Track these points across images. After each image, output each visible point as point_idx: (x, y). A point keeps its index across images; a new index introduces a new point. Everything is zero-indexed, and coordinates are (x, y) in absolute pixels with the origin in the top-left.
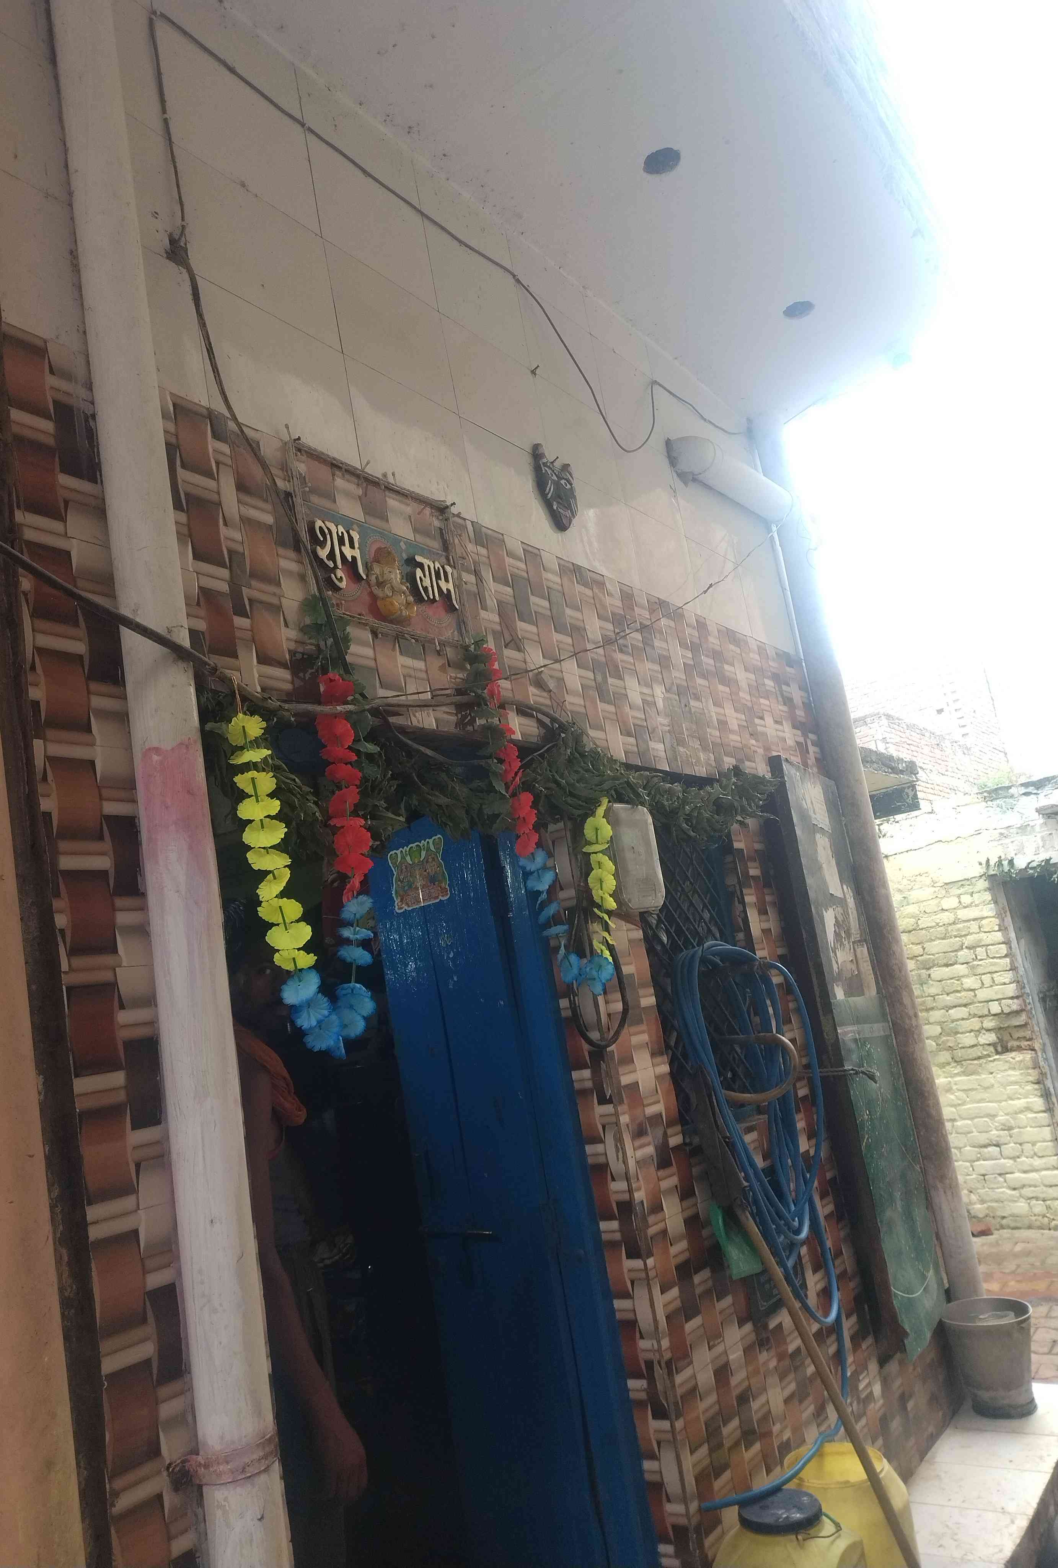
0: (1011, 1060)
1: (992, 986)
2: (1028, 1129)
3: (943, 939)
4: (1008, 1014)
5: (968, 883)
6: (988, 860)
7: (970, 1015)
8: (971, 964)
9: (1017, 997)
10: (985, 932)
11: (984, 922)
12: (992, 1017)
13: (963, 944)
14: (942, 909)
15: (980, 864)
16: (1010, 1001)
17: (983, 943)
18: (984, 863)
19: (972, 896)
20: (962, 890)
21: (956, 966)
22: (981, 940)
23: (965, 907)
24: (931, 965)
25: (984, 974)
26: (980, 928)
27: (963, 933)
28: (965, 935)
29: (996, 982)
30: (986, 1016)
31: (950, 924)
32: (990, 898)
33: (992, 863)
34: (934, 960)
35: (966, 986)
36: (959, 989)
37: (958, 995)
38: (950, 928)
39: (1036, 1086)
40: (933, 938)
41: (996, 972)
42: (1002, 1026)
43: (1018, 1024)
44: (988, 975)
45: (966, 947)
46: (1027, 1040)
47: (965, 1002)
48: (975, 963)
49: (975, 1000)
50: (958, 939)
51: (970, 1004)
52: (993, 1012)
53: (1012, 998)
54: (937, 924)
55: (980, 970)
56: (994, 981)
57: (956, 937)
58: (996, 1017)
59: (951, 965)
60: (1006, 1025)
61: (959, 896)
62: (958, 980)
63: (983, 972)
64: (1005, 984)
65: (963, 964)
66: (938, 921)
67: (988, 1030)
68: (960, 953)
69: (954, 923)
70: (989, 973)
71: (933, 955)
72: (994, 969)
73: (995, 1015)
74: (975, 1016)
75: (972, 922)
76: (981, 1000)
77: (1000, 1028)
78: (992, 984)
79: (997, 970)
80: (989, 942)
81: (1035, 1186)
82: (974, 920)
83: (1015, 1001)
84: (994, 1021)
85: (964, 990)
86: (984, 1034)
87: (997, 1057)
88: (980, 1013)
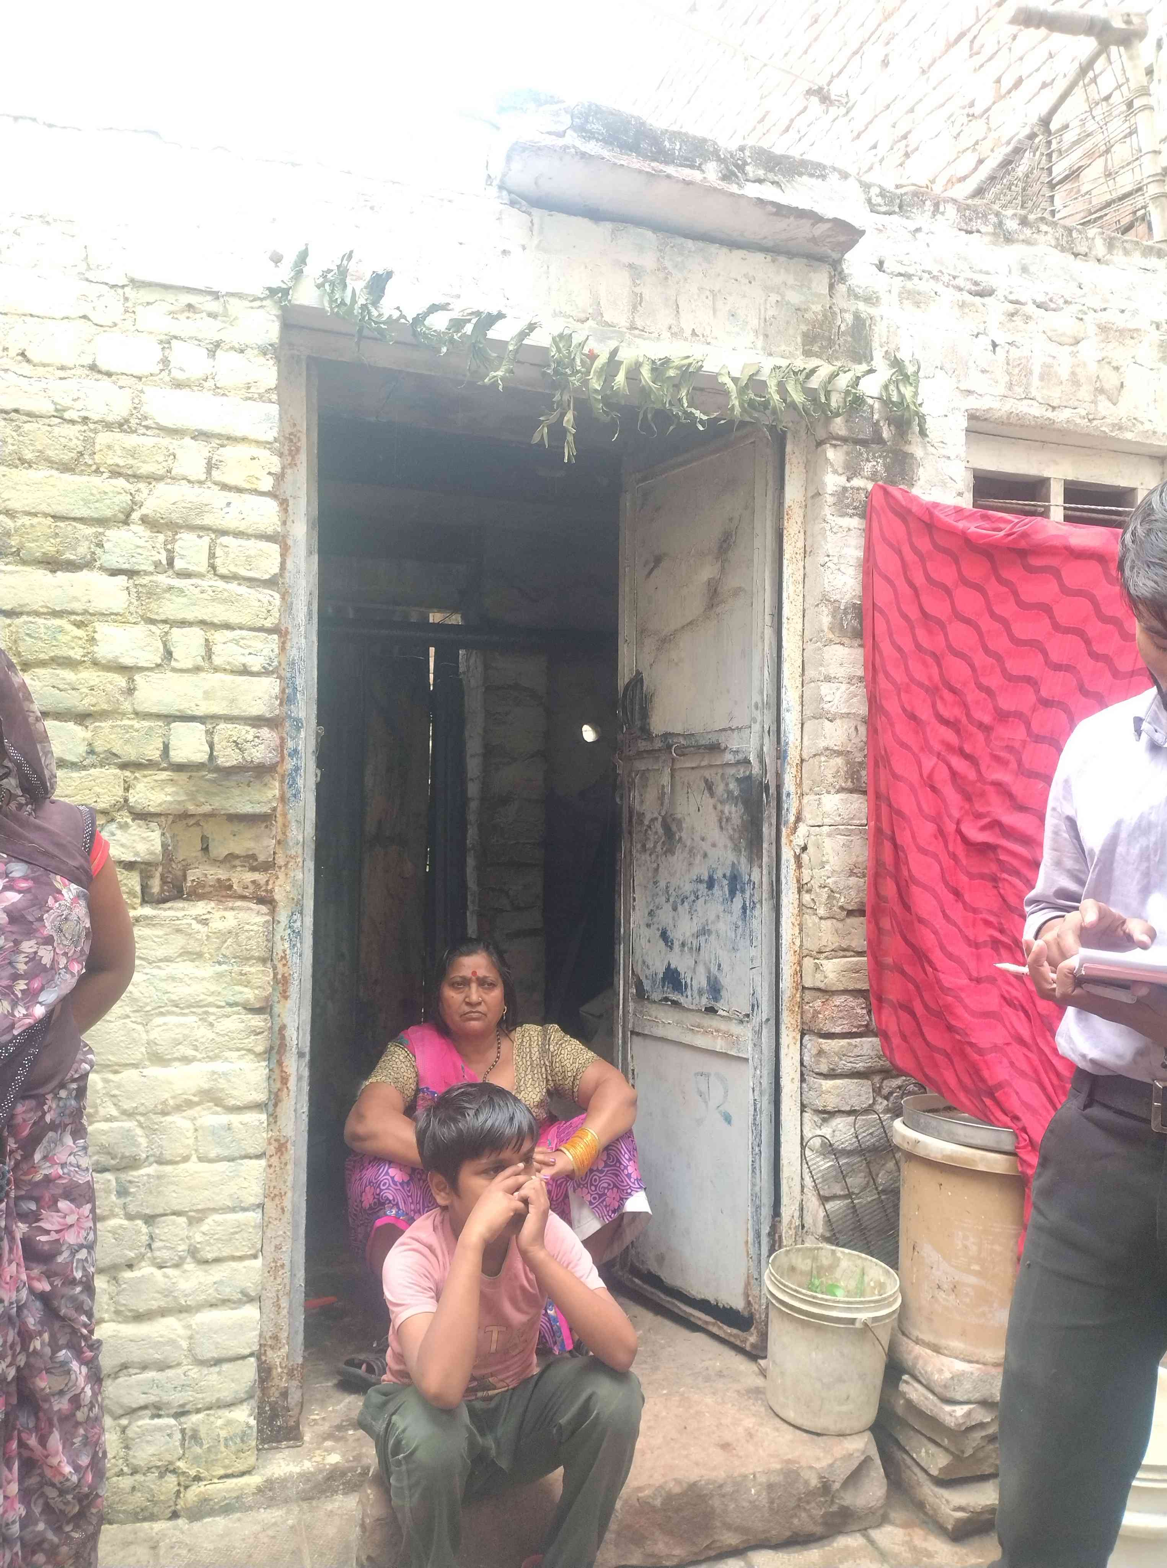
0: (196, 926)
1: (197, 669)
2: (193, 1165)
3: (66, 468)
4: (229, 772)
5: (214, 306)
6: (303, 258)
7: (92, 752)
8: (145, 580)
9: (272, 723)
10: (225, 487)
11: (230, 453)
12: (164, 775)
13: (135, 504)
14: (93, 368)
15: (277, 259)
16: (247, 732)
17: (208, 520)
18: (290, 259)
19: (212, 353)
20: (185, 326)
21: (84, 575)
22: (201, 509)
23: (178, 385)
25: (183, 623)
26: (210, 466)
27: (145, 469)
28: (152, 479)
29: (217, 661)
30: (151, 765)
31: (109, 426)
32: (272, 381)
33: (313, 270)
35: (104, 651)
36: (76, 654)
37: (67, 675)
38: (103, 438)
39: (257, 1021)
40: (28, 456)
41: (228, 626)
42: (191, 808)
43: (243, 809)
44: (196, 631)
45: (144, 520)
46: (253, 869)
47: (85, 704)
48: (163, 580)
49: (126, 706)
50: (121, 482)
51: (103, 715)
52: (178, 755)
53: (257, 721)
54: (59, 414)
55: (171, 608)
56: (209, 654)
57: (116, 473)
58: (183, 777)
59: (72, 566)
60: (207, 808)
61: (166, 343)
62: (79, 625)
63: (180, 616)
64: (245, 671)
65: (114, 573)
66: (67, 402)
67: (142, 816)
68: (115, 536)
69: (122, 426)
70: (202, 623)
72: (219, 613)
73: (179, 768)
74: (110, 758)
75: (187, 440)
76: (145, 708)
77: (184, 816)
78: (200, 661)
79: (234, 619)
80: (231, 522)
81: (162, 1366)
82: (201, 435)
83: (265, 732)
84: (170, 789)
85: (95, 663)
86: (124, 827)
87: (147, 911)
88: (130, 753)
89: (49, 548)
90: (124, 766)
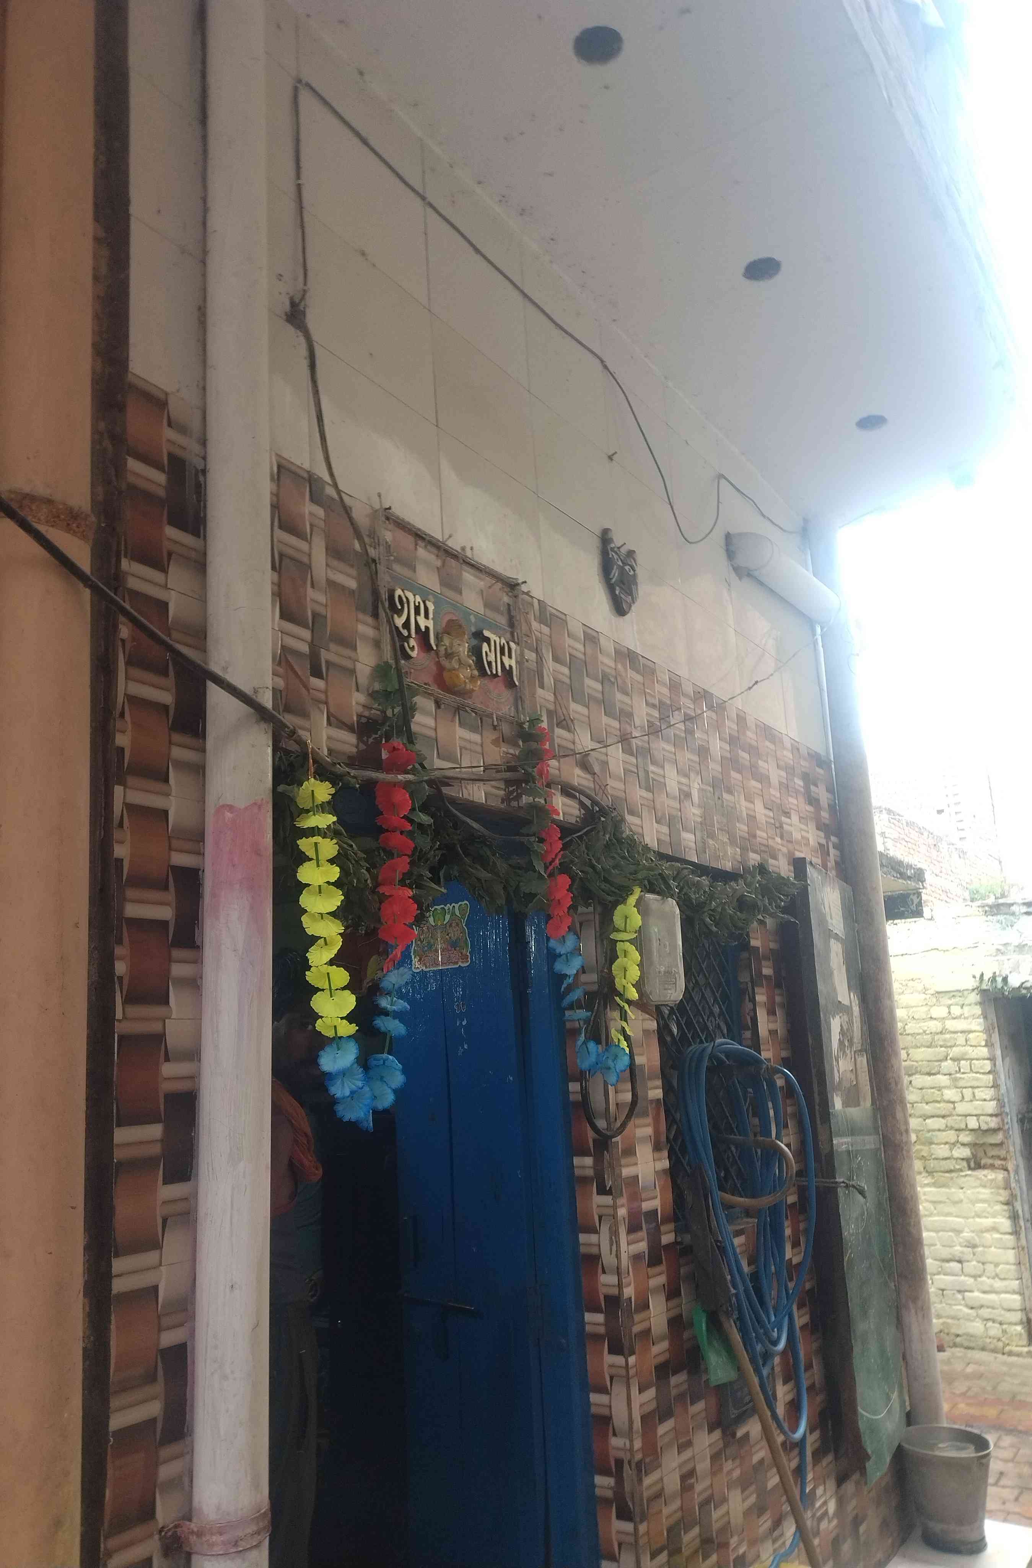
0: (983, 1177)
1: (971, 1101)
2: (992, 1249)
3: (928, 1047)
4: (987, 1131)
5: (960, 994)
6: (982, 975)
7: (947, 1126)
8: (953, 1076)
9: (996, 1115)
10: (971, 1046)
11: (971, 1036)
12: (967, 1132)
13: (948, 1055)
14: (931, 1018)
15: (974, 977)
16: (989, 1119)
17: (967, 1057)
18: (978, 976)
19: (962, 1007)
20: (953, 1001)
21: (938, 1076)
22: (966, 1053)
23: (954, 1018)
24: (914, 1072)
25: (966, 1088)
26: (966, 1041)
27: (949, 1044)
28: (951, 1047)
29: (977, 1098)
30: (963, 1130)
31: (938, 1034)
32: (980, 1013)
33: (986, 978)
34: (917, 1067)
35: (946, 1097)
36: (939, 1099)
37: (938, 1105)
38: (936, 1037)
39: (1005, 1207)
40: (919, 1045)
41: (978, 1087)
42: (978, 1142)
43: (993, 1142)
44: (970, 1089)
45: (951, 1059)
46: (999, 1160)
47: (943, 1113)
48: (958, 1075)
49: (954, 1113)
50: (943, 1049)
51: (949, 1116)
52: (970, 1126)
53: (991, 1115)
54: (925, 1032)
55: (961, 1083)
56: (974, 1096)
57: (941, 1046)
58: (973, 1132)
59: (934, 1074)
60: (981, 1142)
61: (949, 1007)
62: (939, 1090)
63: (964, 1086)
64: (985, 1100)
65: (945, 1075)
66: (925, 1028)
67: (963, 1145)
68: (944, 1064)
69: (941, 1033)
70: (971, 1087)
71: (917, 1062)
72: (975, 1084)
73: (972, 1130)
74: (952, 1128)
75: (959, 1034)
76: (960, 1113)
77: (975, 1145)
78: (971, 1098)
79: (979, 1085)
80: (974, 1055)
81: (993, 1308)
82: (962, 1032)
83: (994, 1118)
84: (970, 1136)
85: (945, 1101)
86: (959, 1148)
87: (969, 1172)
88: (957, 1126)
89: (928, 1070)
90: (956, 1130)
